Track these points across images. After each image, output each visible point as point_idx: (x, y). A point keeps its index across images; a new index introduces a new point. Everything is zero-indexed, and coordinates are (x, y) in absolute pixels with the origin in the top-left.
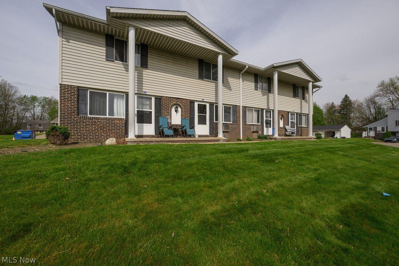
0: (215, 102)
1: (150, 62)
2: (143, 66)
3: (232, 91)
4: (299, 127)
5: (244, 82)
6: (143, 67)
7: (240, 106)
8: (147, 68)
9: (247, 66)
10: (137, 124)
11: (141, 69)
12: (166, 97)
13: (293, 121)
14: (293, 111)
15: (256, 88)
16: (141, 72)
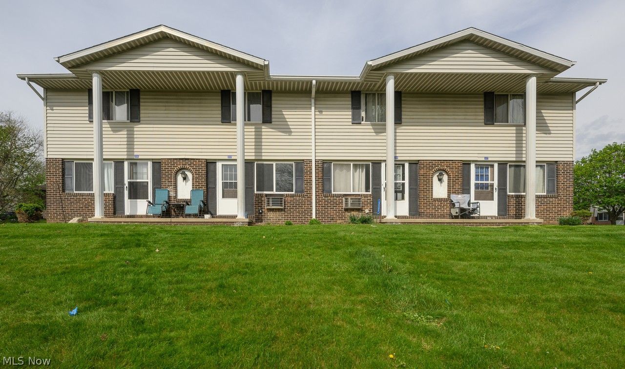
0: (254, 158)
1: (144, 112)
2: (134, 120)
3: (293, 134)
4: (509, 196)
5: (324, 113)
6: (134, 122)
7: (310, 161)
8: (139, 122)
9: (314, 82)
10: (129, 200)
11: (132, 125)
12: (167, 159)
13: (489, 182)
14: (483, 159)
15: (356, 120)
16: (131, 129)
